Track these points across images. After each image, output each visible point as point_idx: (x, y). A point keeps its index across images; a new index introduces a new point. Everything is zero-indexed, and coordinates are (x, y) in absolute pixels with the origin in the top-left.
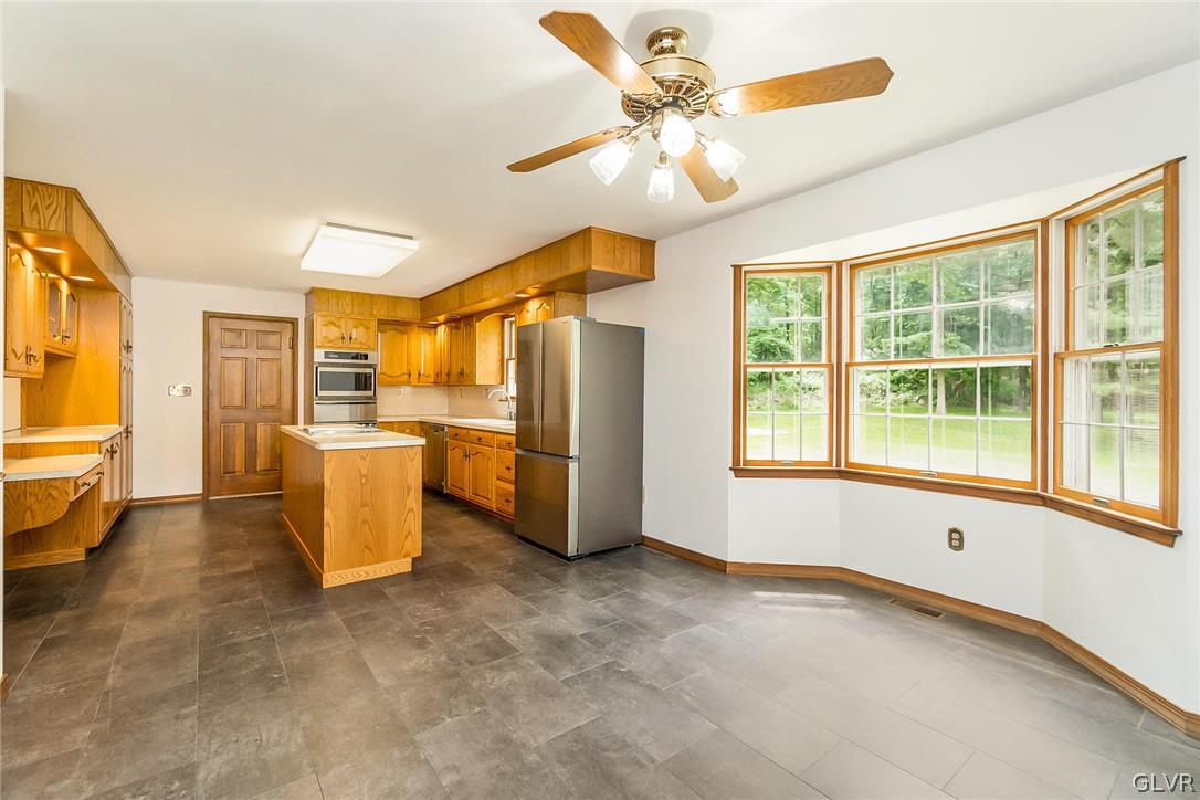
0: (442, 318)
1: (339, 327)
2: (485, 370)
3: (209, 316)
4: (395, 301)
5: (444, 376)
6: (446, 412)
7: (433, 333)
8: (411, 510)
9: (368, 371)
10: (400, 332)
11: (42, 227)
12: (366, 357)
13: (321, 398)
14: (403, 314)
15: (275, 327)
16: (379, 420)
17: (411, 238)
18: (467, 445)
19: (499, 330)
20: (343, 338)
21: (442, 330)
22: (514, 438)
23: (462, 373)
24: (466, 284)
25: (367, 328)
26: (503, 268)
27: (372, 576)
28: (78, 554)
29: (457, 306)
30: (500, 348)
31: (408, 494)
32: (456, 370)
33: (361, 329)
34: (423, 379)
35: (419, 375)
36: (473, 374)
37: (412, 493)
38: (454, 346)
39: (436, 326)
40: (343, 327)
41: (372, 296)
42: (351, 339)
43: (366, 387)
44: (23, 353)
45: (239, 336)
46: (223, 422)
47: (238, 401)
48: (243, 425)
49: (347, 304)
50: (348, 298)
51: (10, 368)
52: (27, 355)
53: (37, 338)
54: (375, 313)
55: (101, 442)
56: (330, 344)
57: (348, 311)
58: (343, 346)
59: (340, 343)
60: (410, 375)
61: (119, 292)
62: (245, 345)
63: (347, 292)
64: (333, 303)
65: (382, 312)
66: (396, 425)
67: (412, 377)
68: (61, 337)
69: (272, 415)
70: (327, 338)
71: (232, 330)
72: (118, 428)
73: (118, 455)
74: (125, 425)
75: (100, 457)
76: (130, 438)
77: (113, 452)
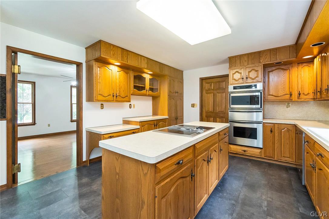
1: (241, 73)
3: (202, 80)
4: (274, 51)
9: (257, 94)
10: (283, 69)
11: (98, 56)
13: (232, 108)
16: (264, 121)
20: (243, 79)
21: (317, 61)
25: (256, 71)
33: (253, 72)
34: (302, 96)
35: (300, 94)
39: (311, 61)
40: (243, 73)
41: (260, 52)
42: (247, 78)
43: (254, 103)
44: (110, 95)
45: (211, 85)
46: (206, 117)
47: (211, 109)
48: (212, 118)
49: (245, 61)
50: (246, 58)
51: (98, 99)
52: (113, 96)
53: (123, 91)
54: (261, 61)
55: (140, 122)
56: (237, 82)
57: (246, 64)
58: (243, 82)
59: (241, 81)
60: (291, 95)
61: (166, 76)
62: (213, 88)
63: (245, 55)
64: (238, 62)
65: (267, 60)
66: (276, 126)
67: (293, 96)
68: (146, 90)
69: (222, 115)
70: (235, 79)
71: (209, 83)
72: (166, 117)
73: (163, 125)
74: (174, 116)
75: (137, 127)
76: (179, 120)
77: (156, 125)
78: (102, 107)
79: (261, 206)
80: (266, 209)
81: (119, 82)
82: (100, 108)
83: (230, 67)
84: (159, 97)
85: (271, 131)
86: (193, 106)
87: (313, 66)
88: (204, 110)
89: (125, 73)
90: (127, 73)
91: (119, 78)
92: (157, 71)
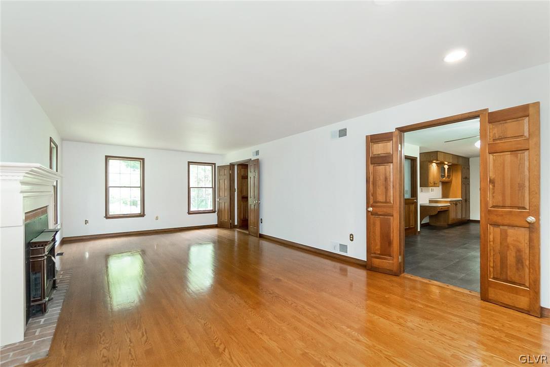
55: (449, 201)
61: (460, 165)
68: (445, 178)
72: (460, 199)
73: (459, 205)
74: (464, 198)
75: (449, 204)
76: (468, 203)
77: (456, 204)
84: (450, 182)
89: (438, 167)
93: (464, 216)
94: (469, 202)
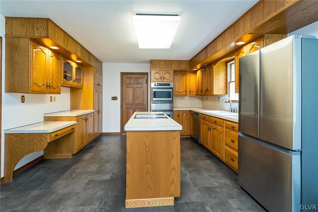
0: (198, 66)
1: (160, 74)
2: (218, 87)
3: (123, 74)
4: (179, 62)
5: (200, 92)
6: (201, 106)
7: (195, 74)
8: (174, 168)
9: (170, 90)
10: (182, 74)
11: (40, 35)
12: (169, 85)
13: (154, 101)
14: (184, 67)
15: (141, 76)
16: (174, 109)
17: (177, 15)
18: (209, 124)
19: (225, 68)
20: (161, 78)
21: (199, 73)
22: (237, 125)
23: (207, 90)
24: (208, 48)
25: (170, 74)
26: (229, 30)
27: (152, 205)
28: (69, 155)
29: (204, 59)
30: (225, 77)
31: (172, 159)
32: (204, 89)
33: (168, 74)
34: (191, 93)
35: (190, 91)
36: (212, 90)
37: (174, 158)
38: (204, 78)
39: (196, 72)
40: (161, 74)
41: (171, 61)
42: (164, 78)
43: (169, 97)
44: (44, 85)
45: (131, 80)
46: (126, 109)
47: (131, 102)
48: (132, 110)
49: (163, 65)
50: (163, 63)
51: (34, 90)
52: (47, 86)
53: (55, 80)
54: (172, 67)
55: (76, 117)
56: (157, 81)
57: (163, 67)
58: (161, 81)
59: (160, 80)
60: (186, 92)
61: (92, 66)
62: (132, 83)
63: (163, 60)
64: (158, 65)
65: (175, 67)
66: (181, 112)
67: (187, 92)
68: (72, 81)
69: (140, 107)
70: (156, 78)
71: (129, 78)
72: (92, 111)
73: (90, 119)
74: (97, 109)
75: (74, 122)
76: (100, 114)
77: (86, 120)
78: (23, 100)
79: (190, 158)
80: (192, 158)
81: (52, 69)
82: (21, 101)
83: (151, 68)
84: (81, 88)
85: (178, 116)
86: (114, 98)
87: (196, 75)
88: (124, 103)
89: (57, 59)
90: (58, 59)
91: (52, 65)
92: (86, 60)
93: (96, 131)
94: (102, 112)
